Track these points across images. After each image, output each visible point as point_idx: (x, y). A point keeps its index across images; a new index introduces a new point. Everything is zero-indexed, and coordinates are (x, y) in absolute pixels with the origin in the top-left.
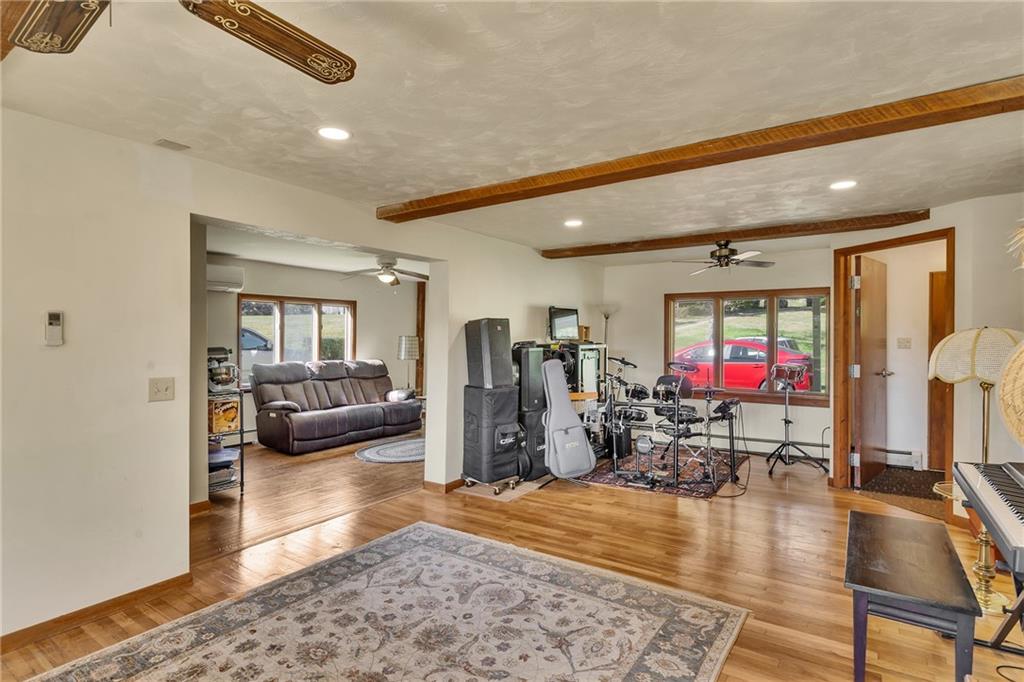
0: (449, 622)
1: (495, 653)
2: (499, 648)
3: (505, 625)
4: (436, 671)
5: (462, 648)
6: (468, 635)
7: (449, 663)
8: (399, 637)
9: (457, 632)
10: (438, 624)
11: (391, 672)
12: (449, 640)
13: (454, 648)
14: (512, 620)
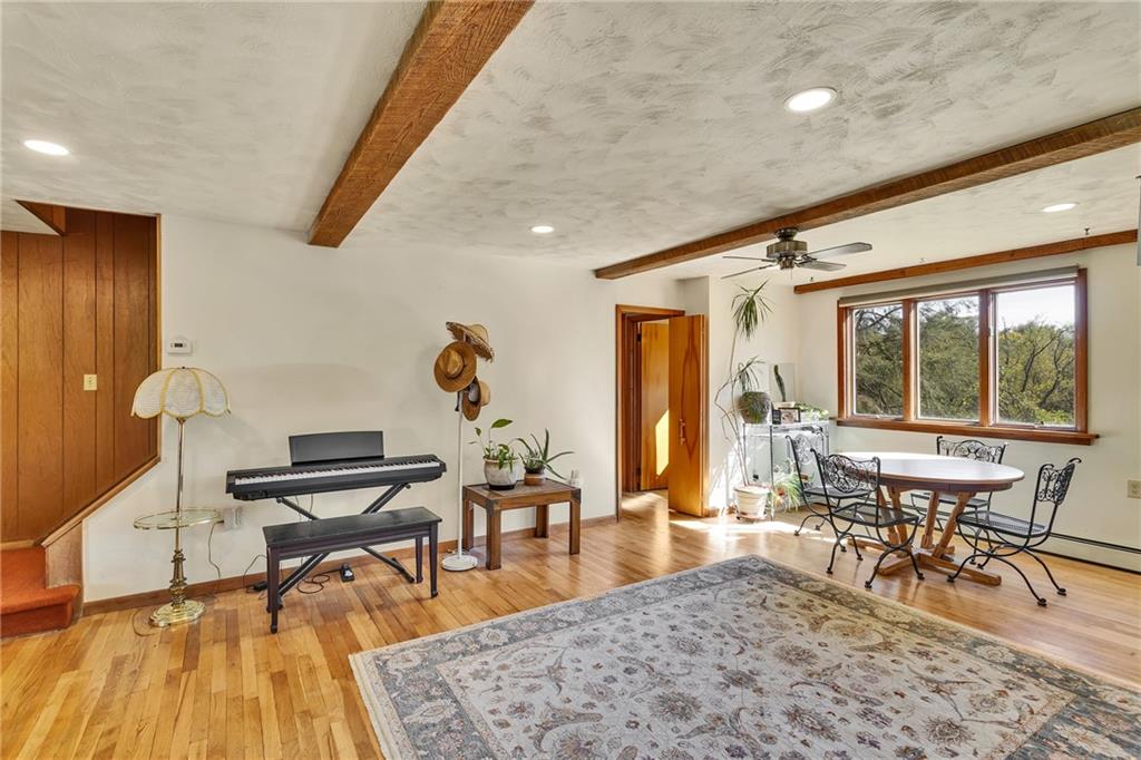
0: (657, 723)
1: (621, 677)
2: (615, 680)
3: (595, 701)
4: (678, 675)
5: (650, 689)
6: (640, 701)
7: (666, 678)
8: (720, 719)
9: (651, 708)
10: (671, 725)
11: (721, 683)
12: (663, 700)
13: (659, 691)
14: (583, 706)
